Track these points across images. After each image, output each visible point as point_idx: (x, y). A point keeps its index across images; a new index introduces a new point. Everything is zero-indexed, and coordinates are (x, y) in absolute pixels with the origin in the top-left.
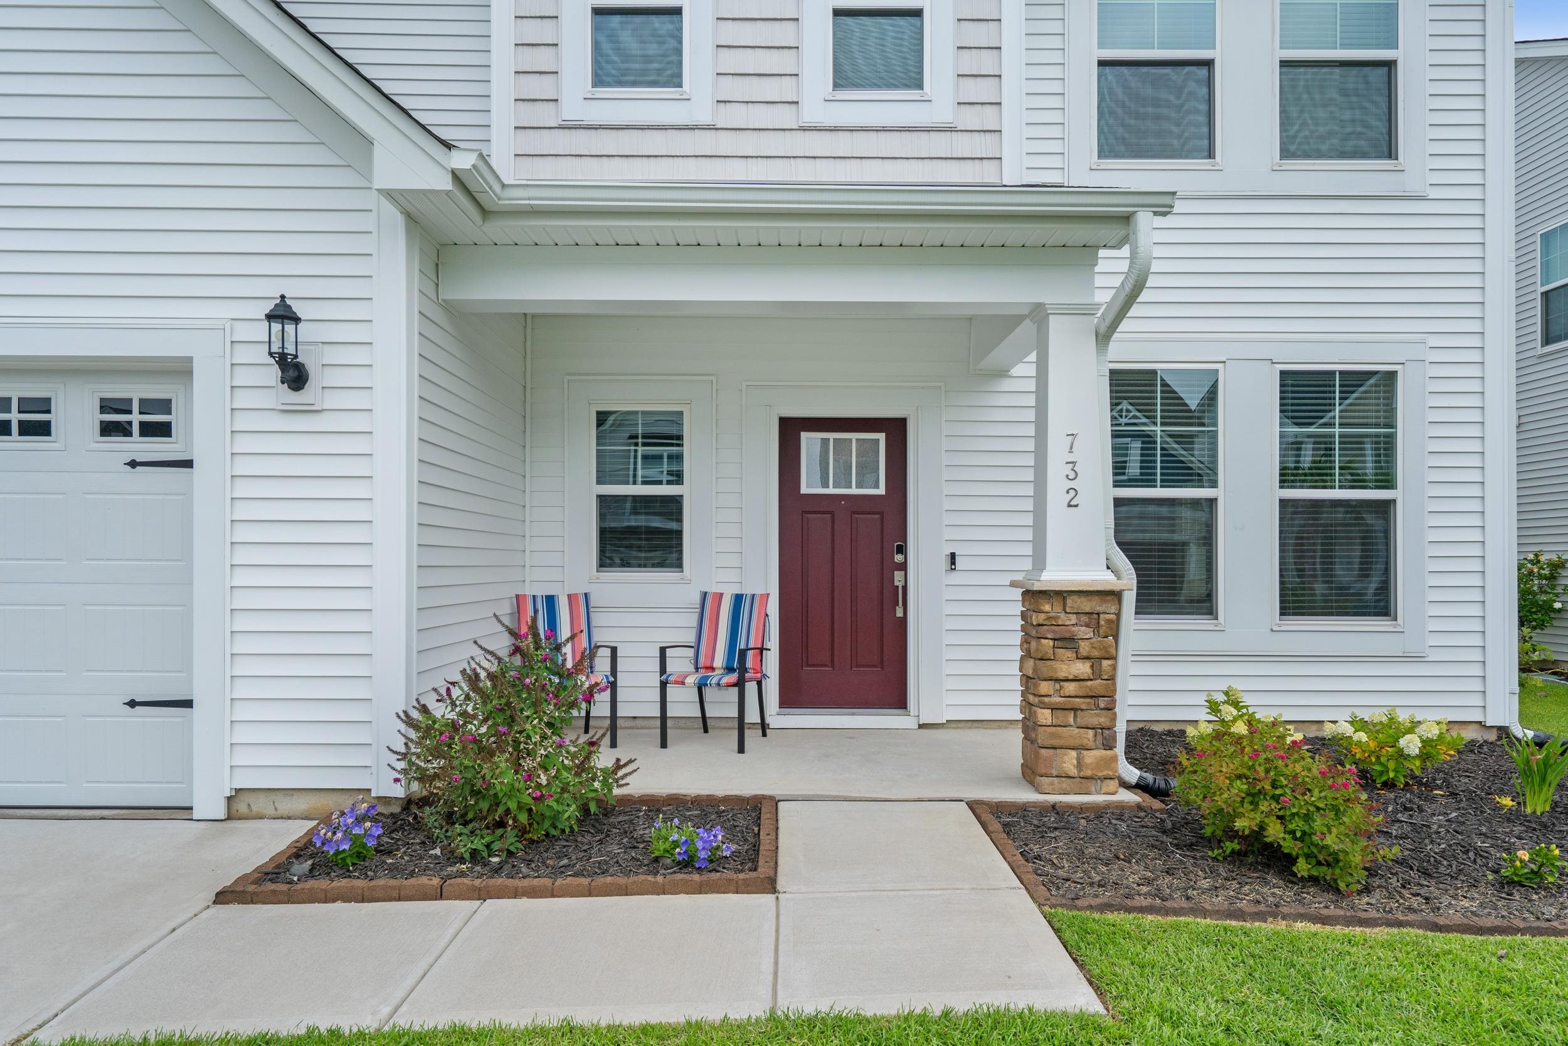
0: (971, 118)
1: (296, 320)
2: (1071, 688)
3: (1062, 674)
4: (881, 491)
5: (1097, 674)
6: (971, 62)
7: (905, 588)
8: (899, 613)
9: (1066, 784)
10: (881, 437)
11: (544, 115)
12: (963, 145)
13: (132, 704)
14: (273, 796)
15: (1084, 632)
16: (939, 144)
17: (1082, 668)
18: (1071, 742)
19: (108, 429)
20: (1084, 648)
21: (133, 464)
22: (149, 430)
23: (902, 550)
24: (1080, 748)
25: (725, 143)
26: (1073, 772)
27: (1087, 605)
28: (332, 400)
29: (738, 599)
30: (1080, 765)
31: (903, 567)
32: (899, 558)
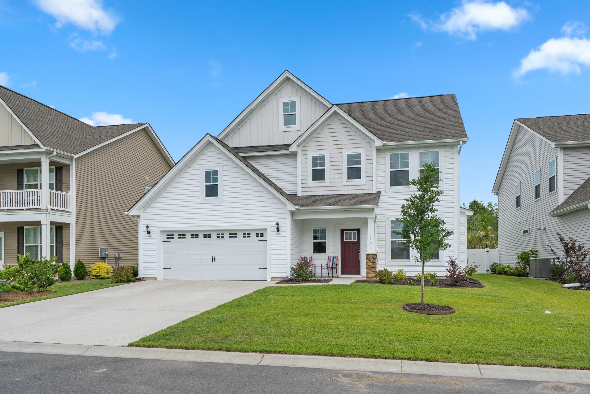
0: (368, 183)
1: (279, 224)
2: (370, 266)
3: (369, 265)
4: (357, 240)
5: (373, 264)
6: (368, 174)
7: (360, 255)
8: (359, 260)
9: (369, 278)
10: (357, 232)
11: (305, 186)
12: (367, 187)
13: (259, 268)
14: (275, 278)
15: (371, 259)
16: (363, 187)
17: (371, 264)
18: (370, 273)
19: (257, 236)
20: (372, 261)
21: (259, 240)
22: (261, 236)
23: (360, 249)
24: (371, 274)
25: (331, 189)
26: (370, 277)
27: (372, 256)
28: (282, 233)
29: (334, 257)
30: (371, 276)
31: (360, 252)
32: (359, 251)
